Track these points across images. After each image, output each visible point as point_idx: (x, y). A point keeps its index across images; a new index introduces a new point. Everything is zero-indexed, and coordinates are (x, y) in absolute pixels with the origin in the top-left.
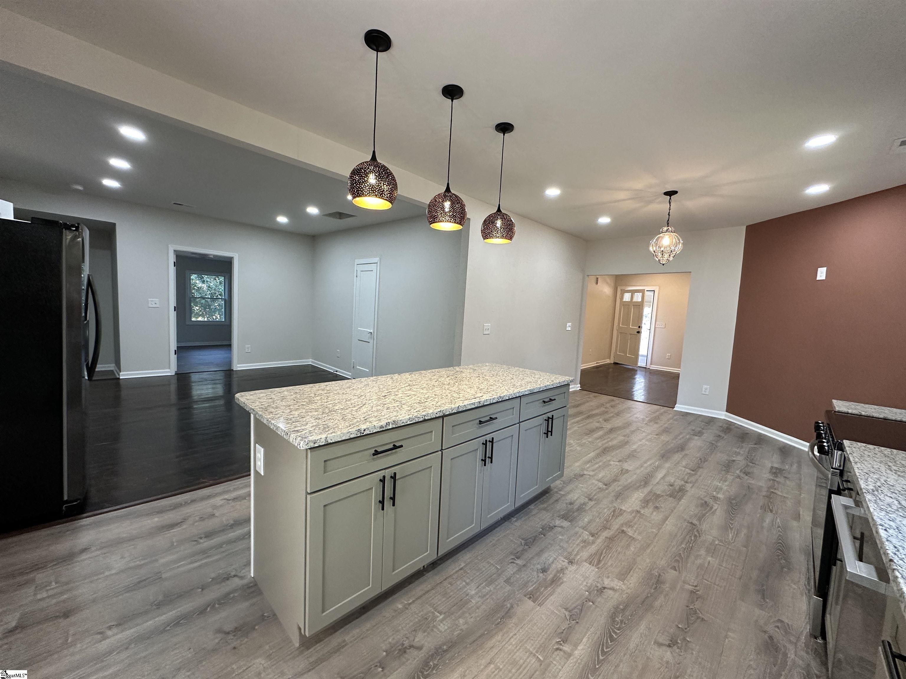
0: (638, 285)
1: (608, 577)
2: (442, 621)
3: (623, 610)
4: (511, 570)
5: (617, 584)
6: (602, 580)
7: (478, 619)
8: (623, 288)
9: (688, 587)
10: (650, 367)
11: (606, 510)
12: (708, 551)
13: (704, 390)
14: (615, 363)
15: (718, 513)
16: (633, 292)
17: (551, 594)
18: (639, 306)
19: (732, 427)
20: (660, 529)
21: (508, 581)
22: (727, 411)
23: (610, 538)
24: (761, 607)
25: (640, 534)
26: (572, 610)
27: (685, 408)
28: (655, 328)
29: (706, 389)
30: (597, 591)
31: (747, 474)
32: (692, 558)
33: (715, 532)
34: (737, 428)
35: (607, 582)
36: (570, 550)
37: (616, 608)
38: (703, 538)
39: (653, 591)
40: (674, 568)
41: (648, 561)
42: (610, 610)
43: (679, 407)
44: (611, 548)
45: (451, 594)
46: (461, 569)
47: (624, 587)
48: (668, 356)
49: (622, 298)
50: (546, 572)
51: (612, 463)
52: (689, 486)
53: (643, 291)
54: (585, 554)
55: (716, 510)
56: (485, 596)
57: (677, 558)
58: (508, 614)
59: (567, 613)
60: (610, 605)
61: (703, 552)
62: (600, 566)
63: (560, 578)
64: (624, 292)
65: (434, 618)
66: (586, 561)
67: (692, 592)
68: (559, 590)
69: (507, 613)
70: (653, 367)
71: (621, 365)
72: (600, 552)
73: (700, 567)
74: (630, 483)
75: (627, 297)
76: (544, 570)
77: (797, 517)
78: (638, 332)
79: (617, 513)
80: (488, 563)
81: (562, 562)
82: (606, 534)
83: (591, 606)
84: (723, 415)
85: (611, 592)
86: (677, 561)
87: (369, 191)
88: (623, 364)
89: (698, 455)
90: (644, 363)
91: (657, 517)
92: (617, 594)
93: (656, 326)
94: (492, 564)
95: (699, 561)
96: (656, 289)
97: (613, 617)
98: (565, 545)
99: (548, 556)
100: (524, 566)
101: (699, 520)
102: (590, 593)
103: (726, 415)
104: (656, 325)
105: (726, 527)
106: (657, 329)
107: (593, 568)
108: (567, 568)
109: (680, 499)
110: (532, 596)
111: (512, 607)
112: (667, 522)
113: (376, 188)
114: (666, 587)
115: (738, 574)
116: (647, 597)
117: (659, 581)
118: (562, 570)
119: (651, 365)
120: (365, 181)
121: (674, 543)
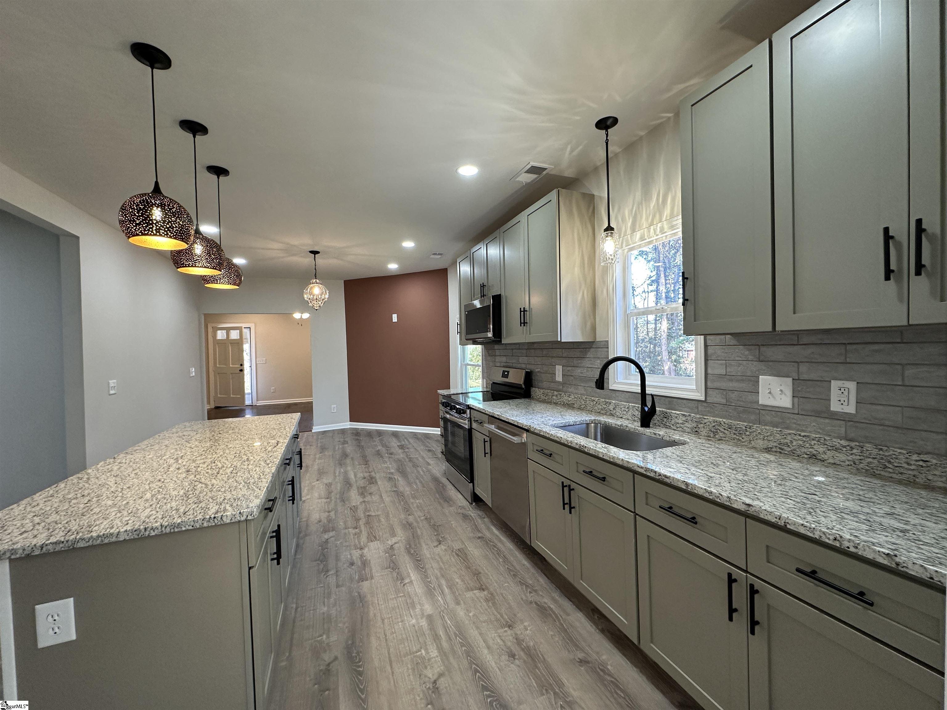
0: (231, 322)
1: (388, 540)
2: (328, 637)
3: (410, 547)
4: (332, 580)
5: (394, 540)
6: (387, 544)
7: (349, 614)
8: (214, 325)
9: (423, 518)
10: (257, 403)
11: (346, 512)
12: (413, 498)
13: (332, 408)
14: (217, 408)
15: (400, 479)
16: (228, 330)
17: (371, 570)
18: (238, 344)
19: (359, 431)
20: (384, 503)
21: (338, 586)
22: (351, 420)
23: (367, 523)
24: (451, 506)
25: (378, 510)
26: (390, 566)
27: (321, 428)
28: (256, 364)
29: (334, 408)
30: (390, 549)
31: (391, 454)
32: (411, 506)
33: (407, 489)
34: (361, 430)
35: (390, 543)
36: (353, 544)
37: (407, 549)
38: (406, 495)
39: (412, 530)
40: (409, 515)
41: (396, 520)
42: (405, 552)
43: (316, 429)
44: (373, 527)
45: (311, 623)
46: (296, 609)
47: (399, 538)
48: (273, 389)
49: (215, 336)
50: (354, 564)
51: (313, 484)
52: (373, 474)
53: (240, 329)
54: (364, 539)
55: (397, 478)
56: (335, 603)
57: (406, 510)
58: (362, 598)
59: (389, 570)
60: (402, 549)
61: (412, 500)
62: (378, 538)
63: (366, 560)
64: (215, 329)
65: (321, 642)
66: (368, 542)
67: (426, 519)
68: (372, 564)
69: (360, 597)
70: (259, 403)
71: (225, 408)
72: (370, 533)
73: (418, 507)
74: (341, 489)
75: (221, 335)
76: (352, 564)
77: (429, 464)
78: (241, 370)
79: (354, 509)
80: (312, 589)
81: (356, 554)
82: (362, 523)
83: (396, 558)
84: (348, 425)
85: (396, 545)
86: (407, 511)
87: (177, 233)
88: (229, 407)
89: (359, 455)
90: (249, 401)
91: (375, 498)
92: (400, 543)
93: (257, 363)
94: (315, 588)
95: (415, 505)
96: (252, 326)
97: (409, 552)
98: (347, 544)
99: (345, 556)
100: (337, 572)
101: (396, 487)
102: (388, 553)
103: (350, 425)
104: (257, 361)
105: (410, 484)
106: (258, 365)
107: (376, 542)
108: (363, 553)
109: (376, 482)
110: (362, 579)
111: (359, 593)
112: (384, 498)
113: (184, 231)
114: (415, 524)
115: (432, 499)
116: (413, 534)
117: (410, 525)
118: (362, 556)
119: (257, 401)
120: (172, 221)
121: (397, 505)
